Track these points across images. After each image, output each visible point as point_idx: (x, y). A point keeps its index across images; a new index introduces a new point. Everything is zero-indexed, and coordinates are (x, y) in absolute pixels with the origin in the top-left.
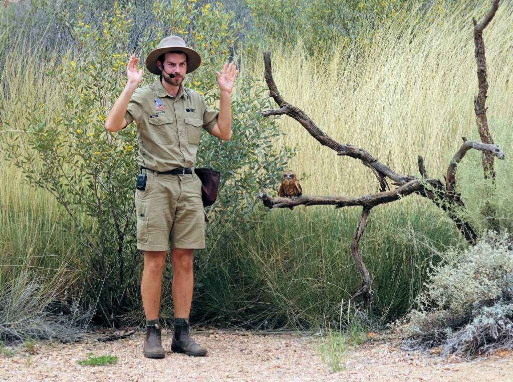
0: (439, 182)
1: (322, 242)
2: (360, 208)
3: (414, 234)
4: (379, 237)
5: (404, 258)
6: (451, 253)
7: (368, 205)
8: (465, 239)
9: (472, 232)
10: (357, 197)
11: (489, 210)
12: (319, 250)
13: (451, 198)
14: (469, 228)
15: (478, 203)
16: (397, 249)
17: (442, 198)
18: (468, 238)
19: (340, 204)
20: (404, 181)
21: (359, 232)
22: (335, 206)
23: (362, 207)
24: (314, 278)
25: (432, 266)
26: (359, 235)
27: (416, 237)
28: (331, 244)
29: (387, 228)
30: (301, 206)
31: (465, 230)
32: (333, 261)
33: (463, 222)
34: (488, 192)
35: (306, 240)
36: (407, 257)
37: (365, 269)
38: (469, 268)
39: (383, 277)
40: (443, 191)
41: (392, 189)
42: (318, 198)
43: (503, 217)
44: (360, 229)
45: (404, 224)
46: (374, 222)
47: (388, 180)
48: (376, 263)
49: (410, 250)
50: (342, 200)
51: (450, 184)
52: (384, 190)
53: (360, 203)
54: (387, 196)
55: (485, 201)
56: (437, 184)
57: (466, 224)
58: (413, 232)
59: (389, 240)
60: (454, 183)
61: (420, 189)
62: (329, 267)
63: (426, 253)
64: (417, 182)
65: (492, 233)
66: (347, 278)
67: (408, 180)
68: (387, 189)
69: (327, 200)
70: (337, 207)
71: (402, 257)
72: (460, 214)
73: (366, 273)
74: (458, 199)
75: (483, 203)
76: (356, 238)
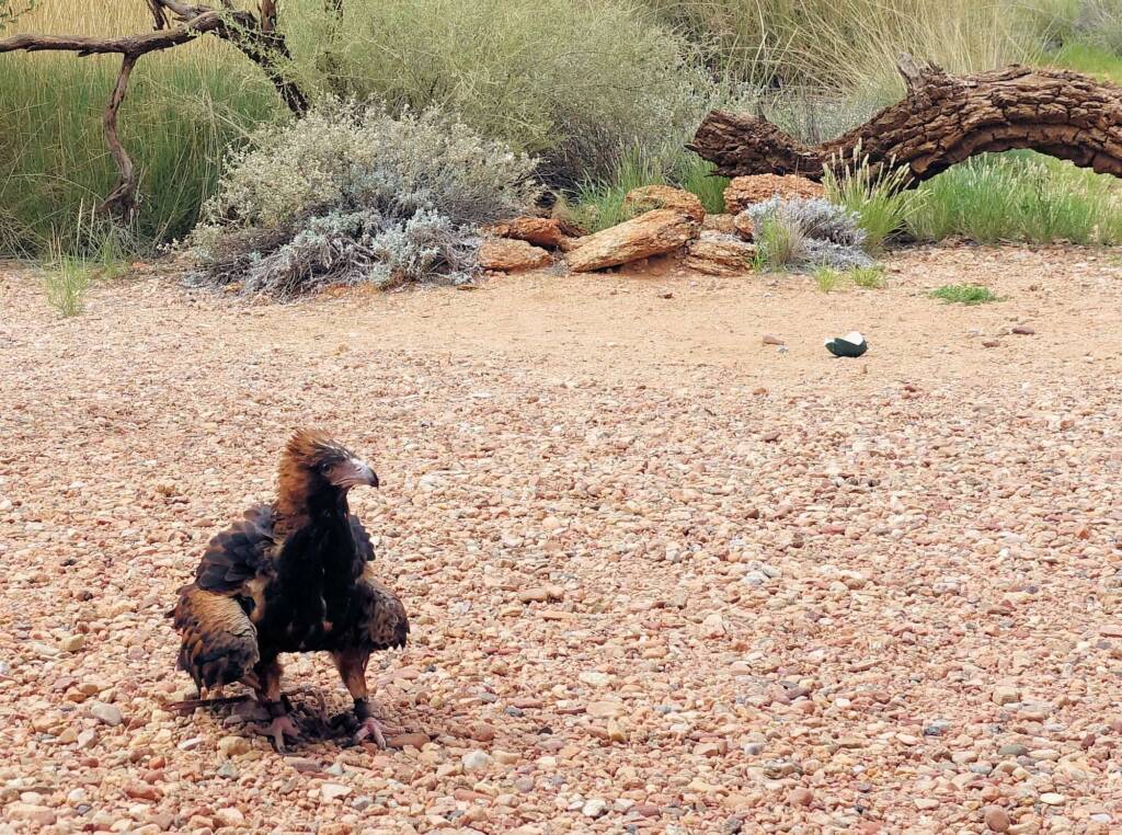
0: (250, 15)
1: (61, 116)
2: (118, 58)
3: (210, 104)
4: (154, 109)
5: (195, 143)
6: (261, 133)
7: (131, 52)
8: (288, 109)
9: (301, 99)
10: (113, 41)
11: (331, 63)
12: (56, 130)
13: (269, 42)
14: (296, 92)
15: (312, 50)
16: (183, 128)
17: (253, 42)
18: (292, 106)
19: (86, 50)
20: (193, 14)
21: (117, 98)
22: (78, 52)
23: (123, 55)
24: (47, 173)
25: (231, 152)
26: (116, 102)
27: (215, 109)
28: (75, 120)
29: (167, 94)
30: (21, 52)
31: (289, 95)
32: (78, 146)
33: (285, 82)
34: (329, 33)
35: (35, 113)
36: (199, 143)
37: (126, 158)
38: (291, 154)
39: (159, 173)
40: (254, 31)
41: (173, 27)
42: (48, 39)
43: (351, 75)
44: (118, 91)
45: (195, 88)
46: (147, 84)
47: (166, 10)
48: (148, 151)
49: (203, 129)
50: (88, 42)
51: (267, 19)
52: (160, 27)
53: (118, 48)
54: (163, 37)
55: (322, 48)
56: (246, 19)
57: (293, 86)
58: (209, 100)
59: (170, 113)
60: (274, 17)
61: (217, 25)
62: (72, 158)
63: (227, 134)
64: (213, 15)
65: (332, 99)
66: (101, 174)
67: (199, 11)
68: (165, 26)
69: (65, 41)
70: (80, 55)
71: (191, 141)
72: (283, 68)
73: (126, 164)
74: (281, 45)
76: (112, 107)
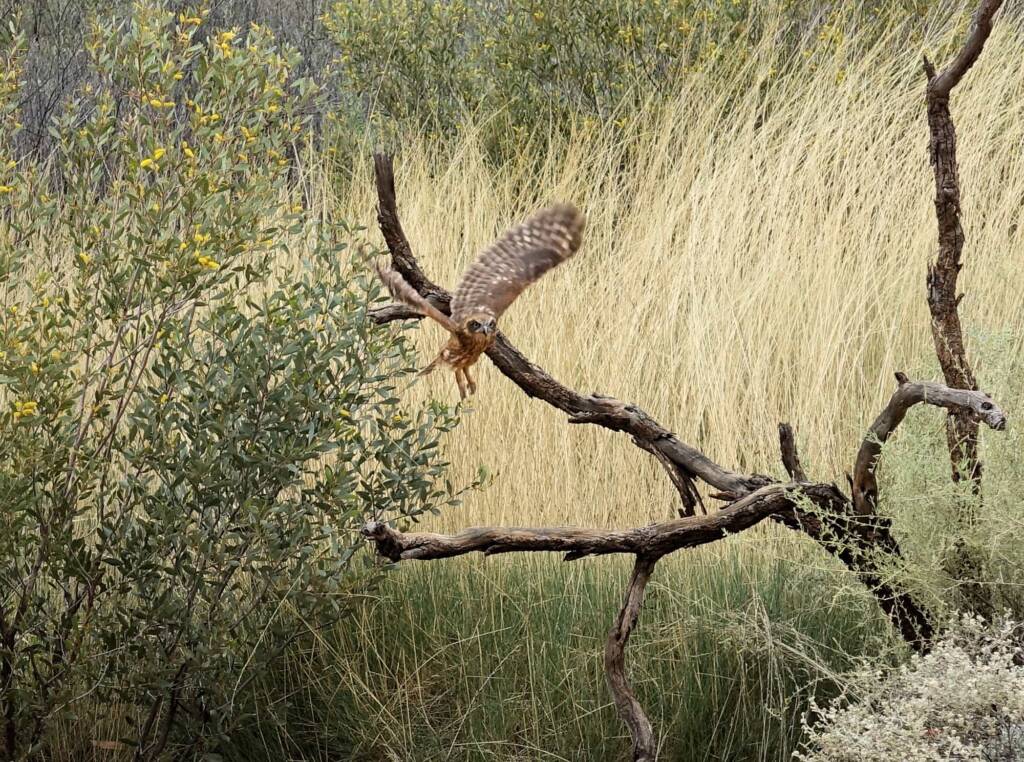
0: (834, 489)
1: (529, 649)
2: (628, 559)
3: (767, 625)
4: (678, 634)
5: (743, 687)
6: (865, 674)
7: (648, 551)
8: (901, 637)
9: (921, 620)
10: (619, 532)
11: (964, 562)
12: (522, 668)
13: (865, 532)
14: (913, 610)
15: (936, 543)
16: (723, 664)
17: (841, 534)
18: (909, 635)
19: (577, 549)
20: (742, 489)
21: (627, 622)
22: (563, 553)
23: (634, 556)
24: (510, 741)
25: (815, 708)
26: (624, 629)
27: (775, 632)
28: (552, 653)
29: (697, 612)
30: (475, 555)
31: (902, 614)
32: (557, 697)
33: (896, 595)
34: (962, 515)
35: (488, 644)
36: (749, 685)
37: (641, 717)
38: (912, 713)
39: (687, 736)
40: (844, 516)
41: (711, 508)
42: (518, 535)
43: (1001, 581)
44: (628, 612)
45: (741, 600)
46: (663, 594)
47: (700, 485)
48: (669, 700)
49: (757, 665)
50: (580, 538)
51: (862, 495)
52: (690, 512)
53: (628, 545)
54: (697, 526)
55: (953, 539)
56: (827, 496)
57: (906, 599)
58: (766, 620)
59: (704, 642)
60: (874, 492)
61: (783, 510)
62: (548, 712)
63: (798, 675)
64: (776, 490)
65: (971, 622)
66: (596, 740)
67: (752, 485)
68: (697, 508)
69: (544, 538)
70: (568, 558)
71: (738, 684)
72: (888, 575)
73: (643, 728)
74: (884, 535)
75: (948, 542)
76: (618, 637)
